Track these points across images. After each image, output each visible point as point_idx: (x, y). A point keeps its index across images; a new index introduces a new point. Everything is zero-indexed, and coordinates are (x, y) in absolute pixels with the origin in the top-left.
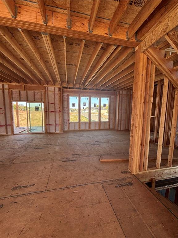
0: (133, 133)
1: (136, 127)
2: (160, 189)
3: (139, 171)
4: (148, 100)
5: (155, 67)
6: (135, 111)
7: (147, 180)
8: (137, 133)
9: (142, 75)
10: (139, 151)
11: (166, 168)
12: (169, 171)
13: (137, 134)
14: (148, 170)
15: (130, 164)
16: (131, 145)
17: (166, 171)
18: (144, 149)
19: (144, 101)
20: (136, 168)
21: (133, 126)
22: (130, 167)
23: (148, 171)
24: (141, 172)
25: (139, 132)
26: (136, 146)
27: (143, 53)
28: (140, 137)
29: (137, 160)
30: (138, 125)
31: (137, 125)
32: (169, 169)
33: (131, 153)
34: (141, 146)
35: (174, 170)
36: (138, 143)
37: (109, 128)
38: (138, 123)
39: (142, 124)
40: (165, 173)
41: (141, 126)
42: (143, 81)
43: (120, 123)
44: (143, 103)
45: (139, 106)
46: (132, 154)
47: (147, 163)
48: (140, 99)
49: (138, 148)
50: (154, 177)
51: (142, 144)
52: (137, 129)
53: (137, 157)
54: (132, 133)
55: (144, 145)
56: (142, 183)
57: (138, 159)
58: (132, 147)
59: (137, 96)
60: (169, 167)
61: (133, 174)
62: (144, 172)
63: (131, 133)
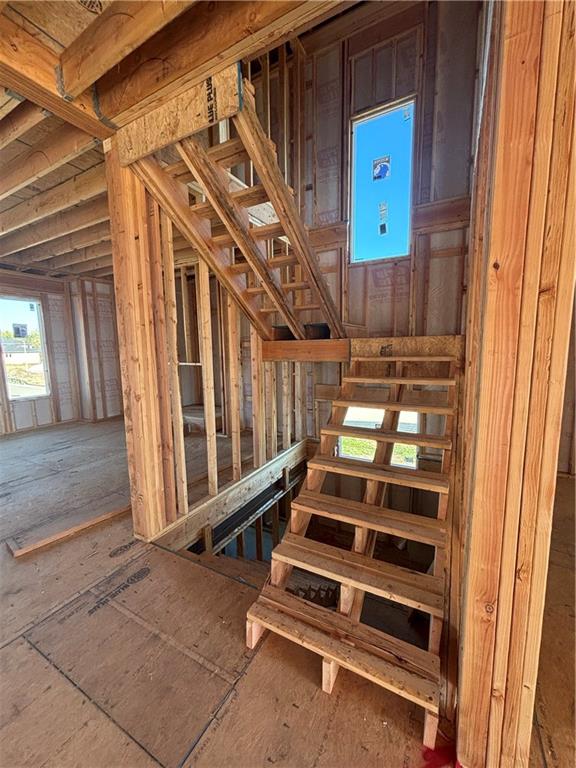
0: (133, 416)
1: (138, 398)
2: (224, 543)
3: (167, 525)
4: (163, 317)
5: (169, 222)
6: (129, 347)
7: (191, 538)
8: (144, 414)
9: (137, 238)
10: (157, 469)
11: (229, 489)
12: (238, 490)
13: (145, 419)
14: (190, 511)
15: (137, 516)
16: (132, 456)
17: (231, 495)
18: (171, 458)
19: (152, 317)
20: (156, 520)
21: (129, 395)
22: (139, 523)
23: (191, 513)
24: (172, 526)
25: (148, 409)
26: (147, 454)
27: (128, 170)
28: (154, 424)
29: (154, 496)
30: (143, 391)
31: (141, 392)
32: (237, 487)
33: (135, 483)
34: (163, 449)
35: (246, 485)
36: (151, 446)
37: (59, 420)
38: (142, 386)
39: (154, 384)
40: (231, 501)
41: (153, 392)
42: (142, 259)
43: (98, 394)
44: (150, 322)
45: (139, 332)
46: (139, 483)
47: (185, 494)
48: (138, 310)
49: (152, 460)
50: (207, 523)
51: (163, 446)
52: (143, 401)
53: (154, 485)
54: (129, 417)
55: (171, 445)
56: (179, 553)
57: (159, 490)
58: (134, 463)
59: (127, 303)
60: (236, 482)
61: (149, 541)
62: (180, 521)
63: (125, 418)
